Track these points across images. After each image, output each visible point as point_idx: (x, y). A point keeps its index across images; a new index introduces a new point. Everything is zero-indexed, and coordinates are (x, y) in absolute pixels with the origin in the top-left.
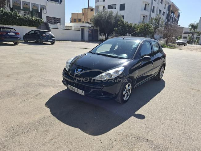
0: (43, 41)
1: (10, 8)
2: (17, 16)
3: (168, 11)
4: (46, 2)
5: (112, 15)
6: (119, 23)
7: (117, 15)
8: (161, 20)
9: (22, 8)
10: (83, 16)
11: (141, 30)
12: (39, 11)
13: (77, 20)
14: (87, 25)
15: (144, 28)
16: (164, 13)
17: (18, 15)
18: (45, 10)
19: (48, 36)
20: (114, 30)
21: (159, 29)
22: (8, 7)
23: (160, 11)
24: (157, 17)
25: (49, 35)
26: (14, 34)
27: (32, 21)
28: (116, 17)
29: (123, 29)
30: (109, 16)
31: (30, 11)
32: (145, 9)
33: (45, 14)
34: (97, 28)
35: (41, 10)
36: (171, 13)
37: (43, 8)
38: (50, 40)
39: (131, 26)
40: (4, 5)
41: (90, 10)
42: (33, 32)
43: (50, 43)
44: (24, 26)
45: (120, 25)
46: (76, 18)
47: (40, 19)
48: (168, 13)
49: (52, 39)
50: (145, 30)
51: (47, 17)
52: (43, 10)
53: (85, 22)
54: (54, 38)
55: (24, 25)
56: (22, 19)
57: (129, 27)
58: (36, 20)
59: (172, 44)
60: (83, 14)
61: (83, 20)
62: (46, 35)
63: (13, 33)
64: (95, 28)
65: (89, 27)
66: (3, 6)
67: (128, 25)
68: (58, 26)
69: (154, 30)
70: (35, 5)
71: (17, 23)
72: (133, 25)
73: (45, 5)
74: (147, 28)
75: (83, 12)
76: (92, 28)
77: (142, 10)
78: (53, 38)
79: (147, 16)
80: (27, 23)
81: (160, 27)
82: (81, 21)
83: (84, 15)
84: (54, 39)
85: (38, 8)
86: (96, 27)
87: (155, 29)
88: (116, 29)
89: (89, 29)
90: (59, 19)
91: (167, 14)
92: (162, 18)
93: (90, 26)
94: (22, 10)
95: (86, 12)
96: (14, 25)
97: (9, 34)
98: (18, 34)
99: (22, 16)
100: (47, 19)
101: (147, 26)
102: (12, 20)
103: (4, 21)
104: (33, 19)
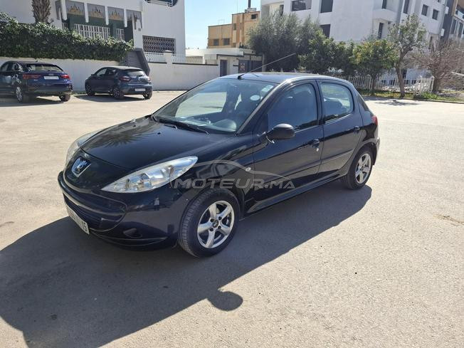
0: (124, 91)
1: (63, 21)
2: (72, 38)
3: (447, 8)
4: (141, 3)
5: (294, 25)
6: (311, 42)
7: (307, 24)
8: (418, 30)
9: (87, 21)
10: (235, 32)
11: (366, 57)
12: (126, 26)
13: (221, 42)
14: (236, 51)
15: (375, 51)
16: (436, 12)
17: (75, 34)
18: (138, 21)
19: (136, 80)
20: (299, 61)
21: (413, 51)
22: (58, 19)
23: (425, 7)
24: (407, 23)
25: (137, 78)
26: (57, 78)
27: (106, 48)
28: (305, 29)
29: (320, 58)
30: (289, 26)
31: (105, 26)
32: (384, 6)
33: (139, 30)
34: (258, 59)
35: (130, 23)
36: (457, 13)
37: (135, 16)
38: (140, 90)
39: (342, 49)
40: (47, 14)
41: (250, 17)
42: (103, 72)
43: (141, 96)
44: (88, 60)
45: (314, 47)
46: (218, 36)
47: (124, 42)
48: (447, 12)
49: (144, 88)
50: (375, 56)
51: (145, 37)
52: (135, 21)
53: (238, 45)
54: (150, 83)
55: (88, 58)
56: (83, 44)
57: (336, 51)
58: (115, 46)
59: (453, 92)
60: (234, 26)
61: (234, 41)
62: (131, 79)
63: (55, 75)
64: (255, 58)
65: (238, 56)
66: (44, 18)
67: (333, 46)
68: (167, 56)
69: (399, 56)
70: (115, 11)
71: (74, 52)
72: (347, 46)
73: (139, 10)
74: (381, 52)
75: (235, 22)
76: (247, 58)
77: (375, 8)
78: (148, 85)
79: (389, 23)
80: (94, 53)
81: (417, 49)
82: (228, 44)
83: (235, 29)
84: (151, 87)
85: (123, 18)
86: (257, 55)
87: (401, 53)
88: (303, 57)
89: (240, 62)
90: (172, 40)
91: (446, 15)
92: (420, 25)
93: (242, 53)
94: (88, 24)
95: (241, 21)
96: (66, 58)
97: (46, 78)
98: (68, 77)
99: (83, 39)
100: (144, 43)
101: (381, 48)
102: (62, 46)
103: (46, 50)
104: (109, 43)
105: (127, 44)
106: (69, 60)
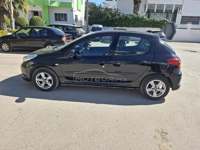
9: (155, 11)
12: (173, 12)
27: (157, 22)
33: (181, 13)
37: (179, 7)
40: (138, 10)
51: (183, 17)
52: (179, 9)
56: (147, 21)
58: (161, 21)
68: (188, 25)
70: (169, 6)
71: (142, 25)
73: (182, 4)
80: (151, 25)
85: (172, 8)
96: (139, 27)
102: (138, 22)
103: (132, 24)
104: (158, 20)
105: (168, 20)
106: (140, 28)
